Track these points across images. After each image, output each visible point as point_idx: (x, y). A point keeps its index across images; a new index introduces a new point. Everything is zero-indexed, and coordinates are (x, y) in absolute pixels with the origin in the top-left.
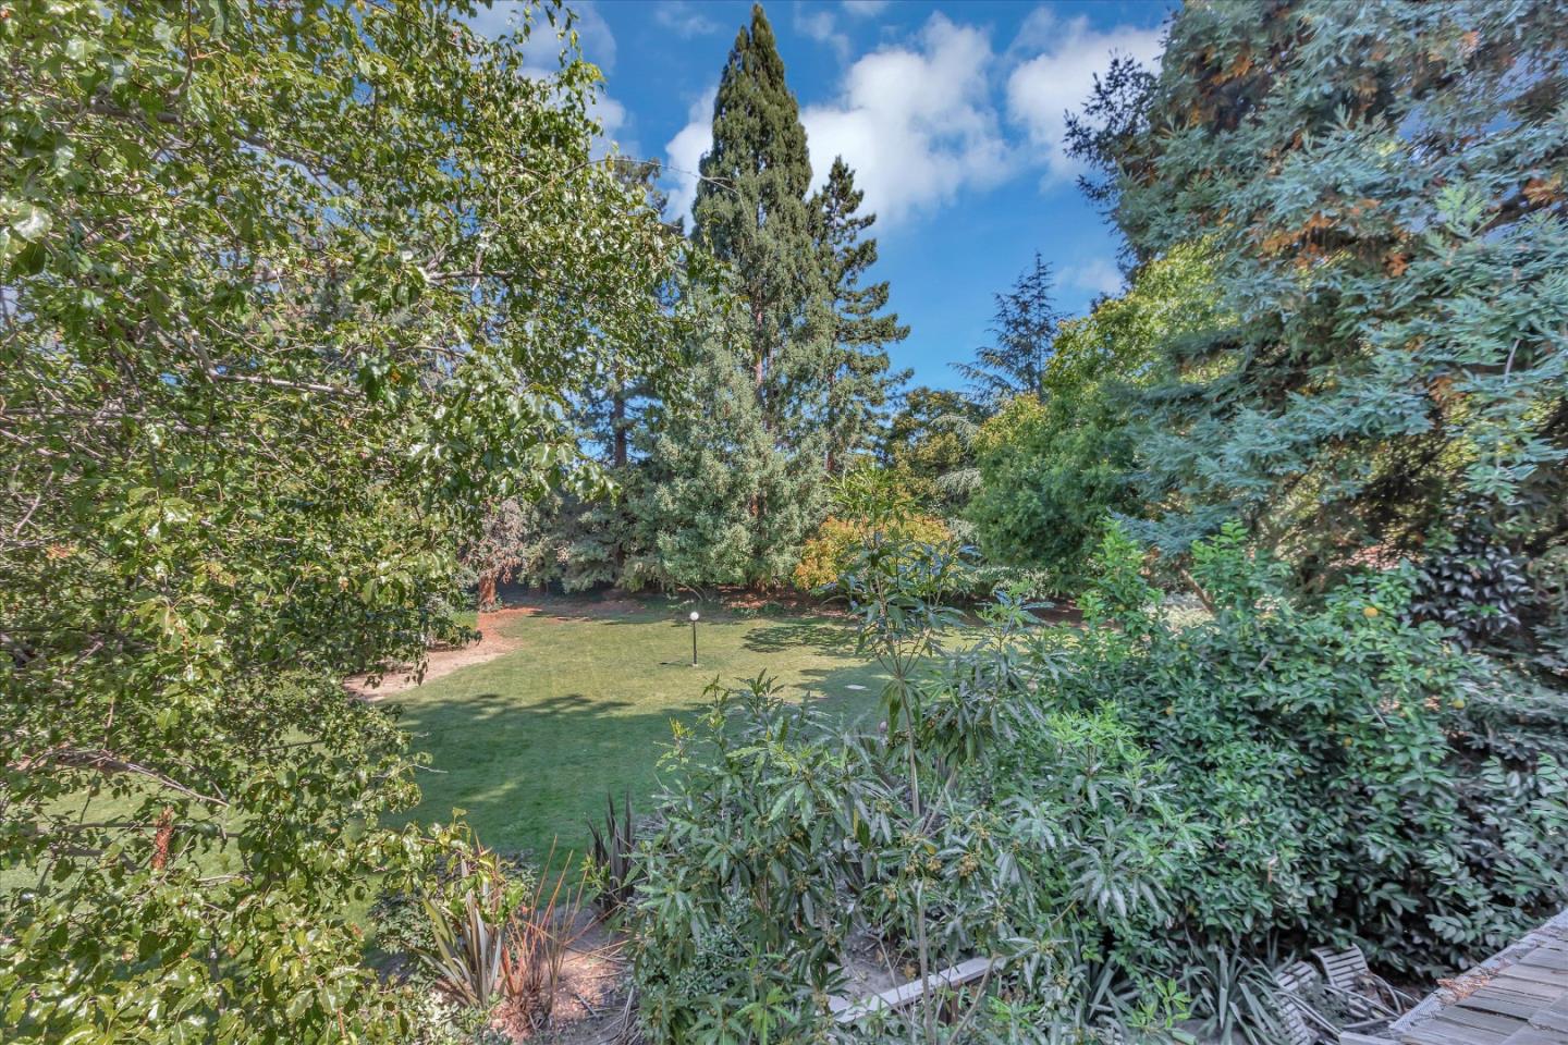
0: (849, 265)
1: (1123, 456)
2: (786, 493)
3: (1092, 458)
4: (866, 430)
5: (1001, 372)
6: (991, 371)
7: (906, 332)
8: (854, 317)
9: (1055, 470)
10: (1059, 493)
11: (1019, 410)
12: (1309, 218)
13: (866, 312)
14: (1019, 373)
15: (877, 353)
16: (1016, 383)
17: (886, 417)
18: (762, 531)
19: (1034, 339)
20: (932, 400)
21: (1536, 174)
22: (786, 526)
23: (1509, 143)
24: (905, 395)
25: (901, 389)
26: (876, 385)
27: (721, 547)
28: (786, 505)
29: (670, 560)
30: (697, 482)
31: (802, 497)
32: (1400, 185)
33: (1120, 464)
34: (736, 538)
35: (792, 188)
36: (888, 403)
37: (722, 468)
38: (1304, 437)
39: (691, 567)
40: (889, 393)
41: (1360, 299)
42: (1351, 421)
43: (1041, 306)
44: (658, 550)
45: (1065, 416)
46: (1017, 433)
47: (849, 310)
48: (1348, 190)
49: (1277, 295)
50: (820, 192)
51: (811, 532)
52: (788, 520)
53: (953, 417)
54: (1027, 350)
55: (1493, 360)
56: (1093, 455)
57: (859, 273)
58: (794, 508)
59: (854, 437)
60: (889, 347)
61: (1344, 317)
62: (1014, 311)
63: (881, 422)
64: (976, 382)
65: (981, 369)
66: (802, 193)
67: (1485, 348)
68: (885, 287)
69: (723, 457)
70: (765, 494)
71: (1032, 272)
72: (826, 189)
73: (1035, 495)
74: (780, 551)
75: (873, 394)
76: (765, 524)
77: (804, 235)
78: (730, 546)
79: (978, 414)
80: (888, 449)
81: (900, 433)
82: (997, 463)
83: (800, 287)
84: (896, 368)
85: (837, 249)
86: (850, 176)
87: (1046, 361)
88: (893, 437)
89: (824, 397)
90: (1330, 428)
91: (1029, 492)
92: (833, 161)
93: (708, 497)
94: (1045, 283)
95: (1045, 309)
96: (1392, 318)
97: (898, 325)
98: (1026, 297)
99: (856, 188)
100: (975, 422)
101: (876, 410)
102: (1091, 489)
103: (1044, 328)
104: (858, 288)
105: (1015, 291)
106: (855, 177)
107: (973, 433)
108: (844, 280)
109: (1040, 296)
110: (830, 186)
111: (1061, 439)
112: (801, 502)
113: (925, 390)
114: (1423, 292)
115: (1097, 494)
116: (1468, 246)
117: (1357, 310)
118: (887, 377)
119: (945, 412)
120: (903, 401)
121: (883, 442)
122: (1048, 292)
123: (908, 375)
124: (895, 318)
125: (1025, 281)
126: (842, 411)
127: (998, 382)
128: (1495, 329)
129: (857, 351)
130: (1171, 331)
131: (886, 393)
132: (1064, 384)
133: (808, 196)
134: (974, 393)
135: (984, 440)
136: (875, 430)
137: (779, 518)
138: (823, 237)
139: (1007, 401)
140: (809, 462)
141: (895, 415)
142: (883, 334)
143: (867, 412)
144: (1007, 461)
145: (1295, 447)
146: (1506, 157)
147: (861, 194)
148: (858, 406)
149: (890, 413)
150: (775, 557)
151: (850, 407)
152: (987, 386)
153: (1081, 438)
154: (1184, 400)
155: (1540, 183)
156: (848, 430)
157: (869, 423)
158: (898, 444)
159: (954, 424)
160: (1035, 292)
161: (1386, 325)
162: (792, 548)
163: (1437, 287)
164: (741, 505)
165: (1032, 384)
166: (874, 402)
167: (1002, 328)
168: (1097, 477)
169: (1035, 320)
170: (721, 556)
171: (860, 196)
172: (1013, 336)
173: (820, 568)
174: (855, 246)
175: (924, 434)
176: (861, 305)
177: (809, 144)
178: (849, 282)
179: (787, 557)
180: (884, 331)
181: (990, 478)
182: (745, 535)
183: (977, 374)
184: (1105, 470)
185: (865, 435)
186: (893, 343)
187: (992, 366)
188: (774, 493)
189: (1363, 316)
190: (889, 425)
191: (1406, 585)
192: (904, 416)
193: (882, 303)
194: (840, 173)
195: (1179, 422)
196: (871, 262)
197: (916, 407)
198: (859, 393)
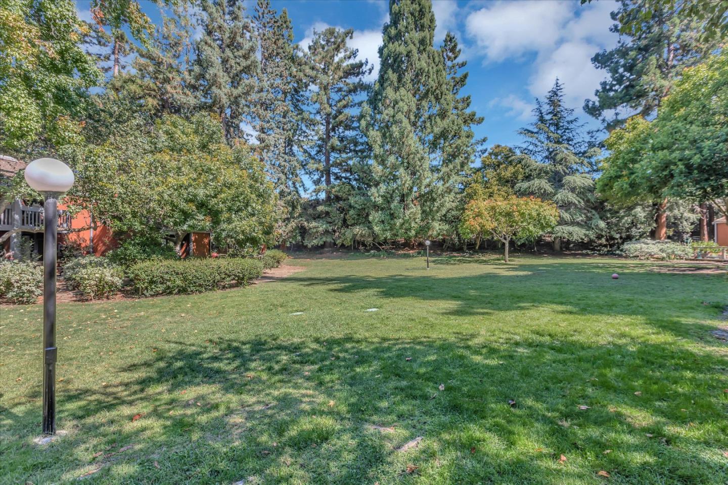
26: (470, 145)
29: (376, 226)
60: (474, 127)
68: (468, 98)
85: (449, 77)
86: (455, 42)
92: (447, 33)
97: (476, 117)
99: (458, 47)
110: (445, 45)
118: (474, 141)
123: (484, 140)
142: (471, 120)
171: (460, 52)
174: (457, 76)
176: (460, 106)
180: (473, 118)
193: (468, 105)
194: (450, 39)
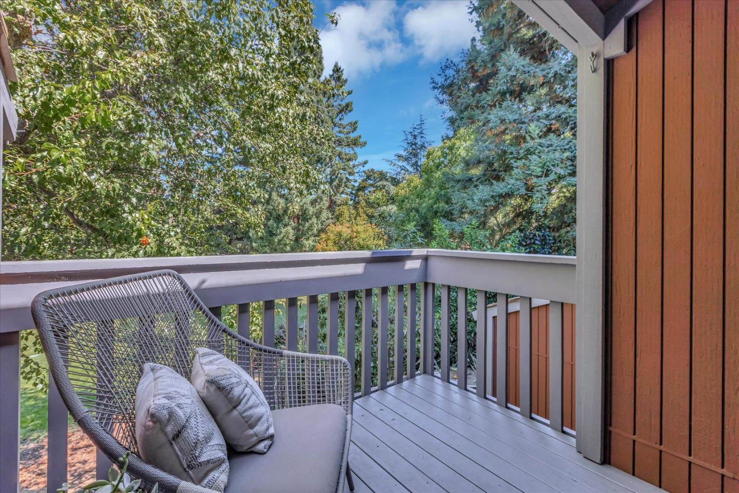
0: (341, 112)
1: (448, 201)
2: (311, 213)
3: (437, 199)
4: (346, 186)
5: (405, 164)
6: (401, 163)
7: (365, 143)
8: (342, 135)
9: (424, 205)
10: (425, 213)
11: (411, 181)
12: (498, 128)
13: (348, 133)
14: (412, 166)
15: (352, 152)
16: (411, 169)
17: (356, 181)
18: (298, 230)
19: (419, 151)
20: (376, 175)
21: (553, 122)
22: (310, 228)
23: (548, 113)
24: (364, 172)
25: (362, 169)
26: (351, 166)
27: (279, 237)
28: (310, 219)
29: (255, 242)
30: (269, 207)
31: (318, 215)
32: (523, 120)
33: (447, 203)
34: (287, 233)
35: (315, 74)
36: (356, 175)
37: (282, 201)
38: (495, 194)
39: (266, 246)
40: (357, 171)
41: (512, 153)
42: (506, 190)
43: (422, 137)
44: (249, 238)
45: (428, 184)
46: (410, 190)
47: (340, 132)
48: (508, 121)
49: (489, 150)
50: (328, 77)
51: (322, 231)
52: (311, 225)
53: (385, 183)
54: (416, 155)
55: (539, 174)
56: (438, 199)
57: (345, 116)
58: (314, 220)
59: (341, 189)
60: (358, 150)
61: (507, 158)
62: (410, 138)
63: (353, 183)
64: (395, 167)
65: (397, 162)
66: (319, 76)
67: (538, 171)
68: (356, 123)
69: (282, 196)
70: (300, 213)
71: (419, 123)
72: (331, 76)
73: (417, 214)
74: (308, 239)
75: (350, 170)
76: (301, 227)
77: (321, 96)
78: (284, 236)
79: (395, 182)
80: (356, 195)
81: (361, 188)
82: (403, 201)
83: (319, 120)
84: (361, 159)
85: (335, 104)
86: (342, 71)
87: (423, 161)
88: (358, 190)
89: (328, 170)
90: (501, 191)
91: (415, 213)
92: (334, 64)
93: (274, 214)
94: (423, 128)
95: (423, 139)
96: (519, 159)
97: (362, 140)
98: (416, 133)
99: (344, 77)
100: (393, 185)
101: (351, 178)
102: (436, 212)
103: (423, 147)
104: (344, 122)
105: (411, 130)
106: (344, 72)
107: (393, 190)
108: (338, 118)
109: (421, 133)
110: (333, 75)
111: (426, 193)
112: (317, 217)
113: (372, 170)
114: (526, 153)
115: (439, 214)
116: (536, 140)
117: (511, 156)
118: (356, 163)
119: (381, 180)
120: (363, 174)
121: (354, 192)
122: (424, 131)
123: (366, 163)
124: (360, 137)
125: (415, 126)
126: (336, 177)
127: (403, 168)
128: (540, 165)
129: (344, 151)
130: (467, 155)
131: (356, 170)
132: (428, 171)
133: (322, 79)
134: (394, 172)
135: (397, 193)
136: (351, 187)
137: (307, 224)
138: (329, 98)
139: (407, 177)
140: (321, 199)
141: (359, 181)
142: (355, 144)
143: (347, 178)
144: (407, 201)
145: (492, 197)
146: (547, 116)
147: (347, 80)
148: (344, 175)
149: (356, 180)
150: (305, 241)
151: (339, 176)
152: (399, 170)
153: (433, 193)
154: (466, 181)
155: (554, 125)
156: (339, 186)
157: (348, 183)
158: (360, 193)
159: (385, 186)
160: (419, 131)
161: (518, 161)
162: (313, 238)
163: (529, 152)
164: (289, 218)
165: (417, 170)
166: (350, 174)
167: (406, 145)
168: (438, 207)
169: (419, 143)
170: (280, 241)
171: (346, 81)
172: (410, 149)
173: (327, 246)
174: (344, 103)
175: (372, 189)
176: (345, 130)
177: (324, 55)
178: (340, 119)
179: (310, 242)
180: (355, 143)
181: (400, 208)
182: (292, 232)
183: (395, 164)
184: (442, 205)
185: (346, 188)
186: (359, 148)
187: (401, 162)
188: (305, 213)
189: (512, 158)
190: (357, 184)
191: (517, 238)
192: (363, 181)
193: (355, 130)
194: (337, 69)
195: (465, 188)
196: (350, 111)
197: (368, 177)
198: (344, 169)
